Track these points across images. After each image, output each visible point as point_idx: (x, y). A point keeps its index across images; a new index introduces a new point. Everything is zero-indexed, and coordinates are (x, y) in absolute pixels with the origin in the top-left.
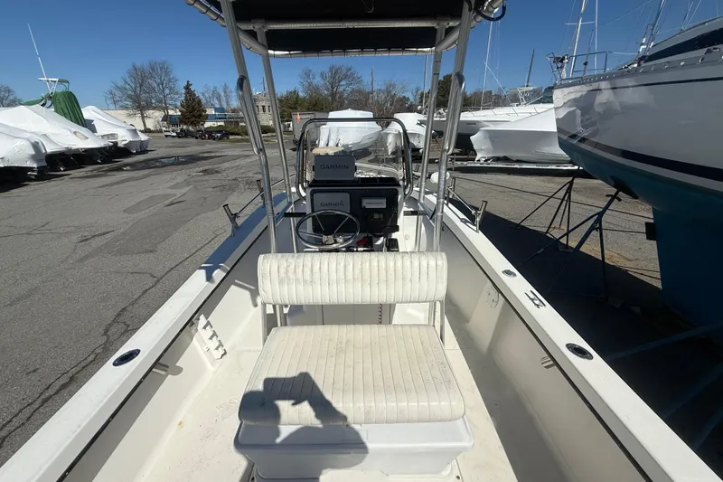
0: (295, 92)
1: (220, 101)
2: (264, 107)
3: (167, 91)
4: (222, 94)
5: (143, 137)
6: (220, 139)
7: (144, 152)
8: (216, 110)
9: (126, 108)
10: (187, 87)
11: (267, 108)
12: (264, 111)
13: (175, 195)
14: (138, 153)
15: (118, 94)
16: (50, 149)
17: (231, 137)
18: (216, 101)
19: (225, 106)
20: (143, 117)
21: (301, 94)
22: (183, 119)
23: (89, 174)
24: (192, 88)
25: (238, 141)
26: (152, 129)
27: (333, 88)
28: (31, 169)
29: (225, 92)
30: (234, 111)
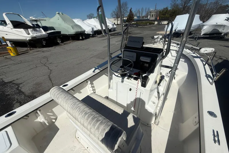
0: (167, 8)
1: (139, 14)
2: (153, 15)
3: (125, 12)
4: (141, 11)
5: (115, 26)
6: (136, 27)
7: (114, 31)
8: (138, 17)
9: (114, 18)
10: (130, 10)
11: (154, 15)
12: (152, 17)
13: (116, 44)
14: (113, 31)
15: (113, 14)
16: (95, 29)
17: (139, 27)
18: (138, 14)
19: (140, 16)
20: (117, 20)
21: (169, 9)
22: (128, 21)
23: (101, 36)
24: (132, 10)
25: (141, 28)
26: (119, 24)
27: (185, 4)
28: (91, 34)
29: (142, 10)
30: (143, 17)
